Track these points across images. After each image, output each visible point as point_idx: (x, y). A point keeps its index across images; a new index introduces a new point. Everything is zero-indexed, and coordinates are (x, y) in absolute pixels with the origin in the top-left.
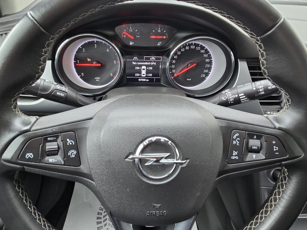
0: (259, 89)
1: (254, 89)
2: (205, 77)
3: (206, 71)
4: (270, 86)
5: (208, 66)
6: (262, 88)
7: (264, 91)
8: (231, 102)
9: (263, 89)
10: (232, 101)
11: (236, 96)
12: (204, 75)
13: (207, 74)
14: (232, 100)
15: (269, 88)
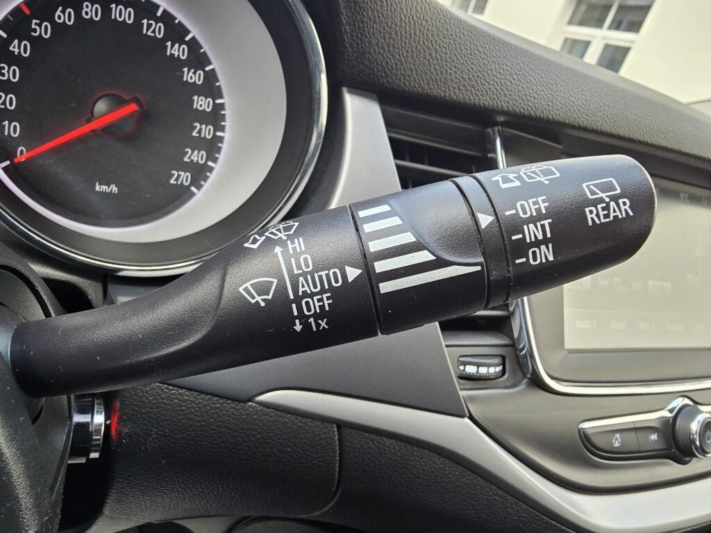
0: (517, 225)
1: (485, 220)
2: (191, 184)
3: (198, 156)
4: (595, 203)
5: (207, 131)
6: (540, 217)
7: (557, 239)
8: (307, 326)
9: (546, 222)
10: (317, 317)
11: (353, 273)
12: (185, 177)
13: (200, 173)
14: (315, 305)
15: (592, 215)
